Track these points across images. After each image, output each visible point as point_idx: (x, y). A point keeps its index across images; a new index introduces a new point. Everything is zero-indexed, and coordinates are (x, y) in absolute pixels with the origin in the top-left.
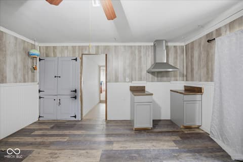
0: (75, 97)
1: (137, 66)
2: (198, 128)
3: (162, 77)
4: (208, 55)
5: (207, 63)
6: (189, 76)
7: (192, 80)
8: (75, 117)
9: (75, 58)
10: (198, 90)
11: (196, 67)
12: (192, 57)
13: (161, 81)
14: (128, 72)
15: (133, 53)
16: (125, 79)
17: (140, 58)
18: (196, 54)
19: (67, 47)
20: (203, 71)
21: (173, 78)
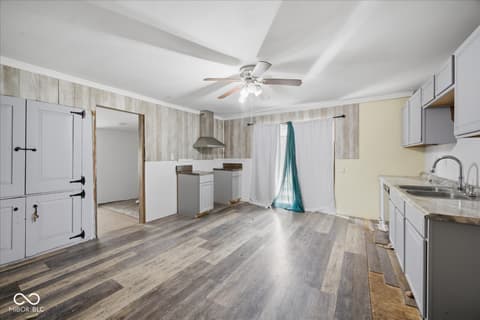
0: (83, 194)
1: (183, 140)
2: (239, 200)
3: (206, 153)
4: (246, 136)
5: (246, 141)
6: (229, 153)
7: (232, 157)
8: (82, 235)
9: (80, 111)
10: (239, 167)
11: (235, 145)
12: (232, 134)
13: (206, 159)
14: (173, 146)
15: (179, 120)
16: (169, 156)
17: (187, 127)
18: (236, 132)
19: (57, 82)
20: (243, 149)
21: (214, 155)
